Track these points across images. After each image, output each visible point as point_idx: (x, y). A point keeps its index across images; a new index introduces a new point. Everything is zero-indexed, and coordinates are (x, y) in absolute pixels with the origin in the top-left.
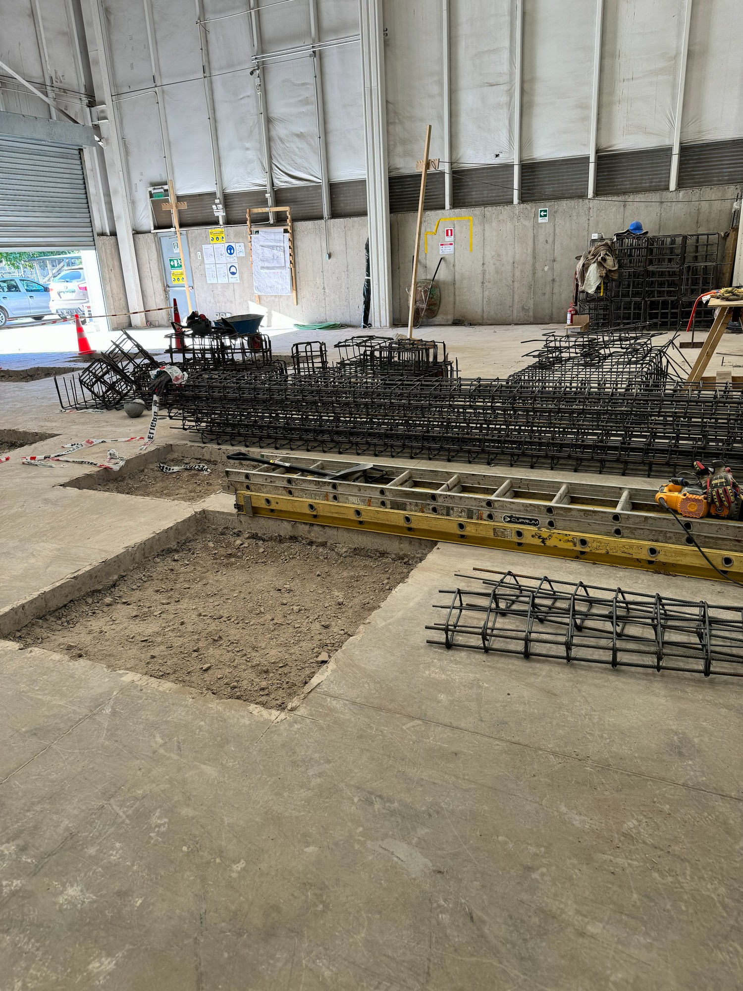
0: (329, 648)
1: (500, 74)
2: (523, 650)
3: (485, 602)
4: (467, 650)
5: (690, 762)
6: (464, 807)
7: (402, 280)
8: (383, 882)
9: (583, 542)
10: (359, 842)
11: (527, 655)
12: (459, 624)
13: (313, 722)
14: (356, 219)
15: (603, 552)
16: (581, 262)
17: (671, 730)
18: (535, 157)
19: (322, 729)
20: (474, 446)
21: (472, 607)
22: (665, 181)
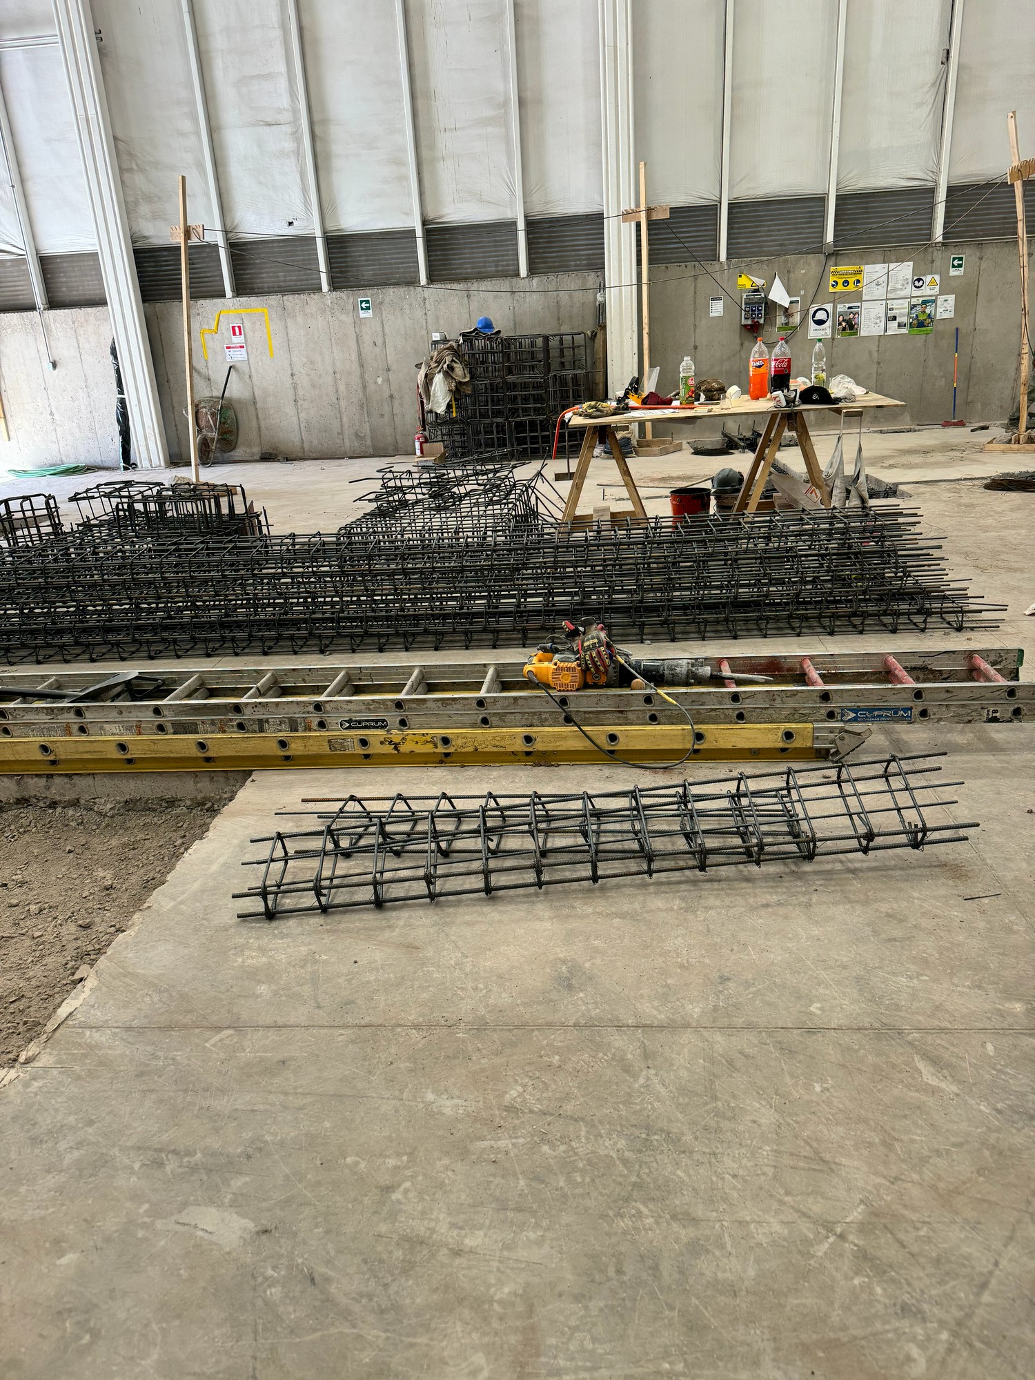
0: (92, 957)
1: (280, 111)
2: (373, 898)
3: (316, 844)
4: (298, 916)
5: (581, 995)
6: (297, 1132)
7: (175, 399)
8: (182, 1272)
9: (446, 741)
10: (144, 1226)
11: (379, 903)
12: (284, 882)
13: (64, 1072)
14: (89, 310)
15: (471, 749)
16: (423, 372)
17: (560, 959)
18: (342, 227)
19: (79, 1078)
20: (299, 630)
21: (301, 854)
22: (513, 265)
